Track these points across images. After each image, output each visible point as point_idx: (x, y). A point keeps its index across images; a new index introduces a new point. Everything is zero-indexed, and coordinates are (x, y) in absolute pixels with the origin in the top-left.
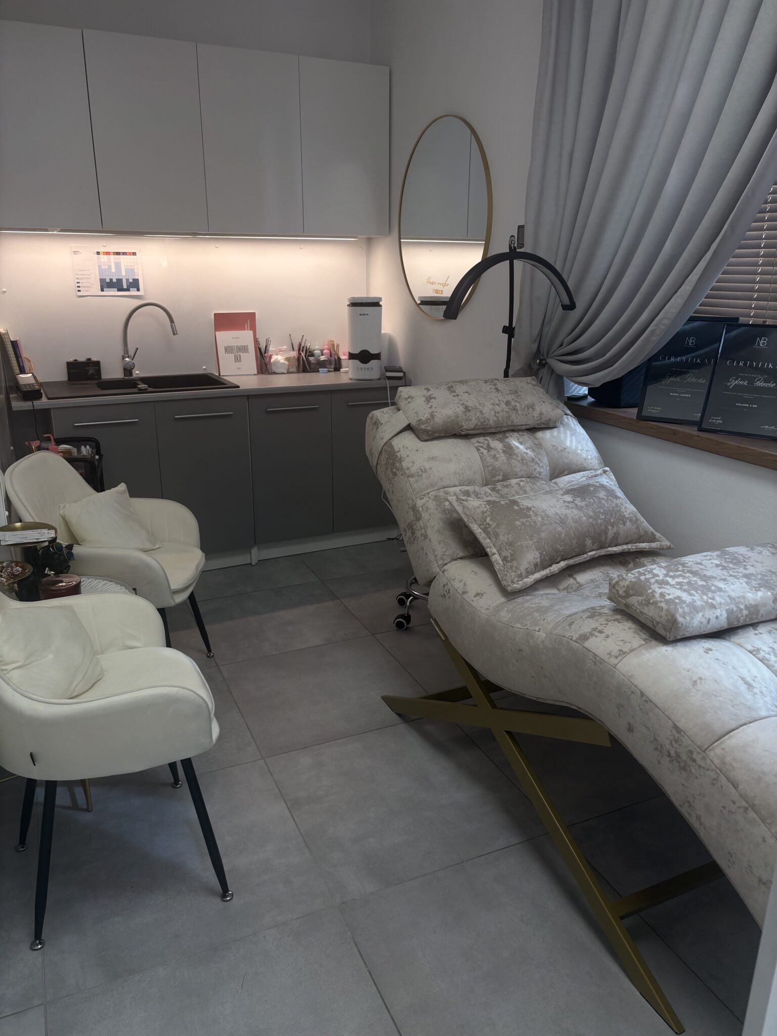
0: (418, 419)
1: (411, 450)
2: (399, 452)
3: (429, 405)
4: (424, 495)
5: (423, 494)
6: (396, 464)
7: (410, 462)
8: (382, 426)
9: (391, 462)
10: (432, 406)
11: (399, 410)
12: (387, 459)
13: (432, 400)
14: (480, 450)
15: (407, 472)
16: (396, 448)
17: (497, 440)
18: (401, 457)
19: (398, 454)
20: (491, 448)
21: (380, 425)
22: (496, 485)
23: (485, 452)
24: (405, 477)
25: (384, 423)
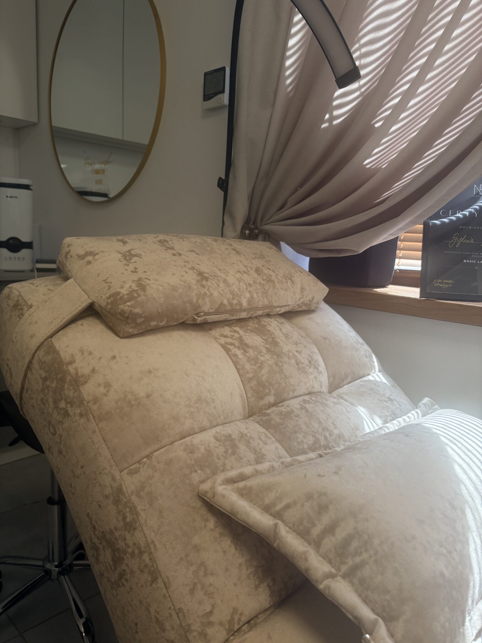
0: (112, 291)
1: (100, 358)
2: (71, 362)
3: (131, 267)
4: (139, 462)
5: (136, 458)
6: (66, 392)
7: (99, 385)
8: (32, 310)
9: (54, 385)
10: (136, 268)
11: (66, 279)
12: (45, 379)
13: (134, 259)
14: (230, 350)
15: (95, 407)
16: (65, 356)
17: (251, 331)
18: (77, 374)
19: (71, 369)
20: (248, 347)
21: (25, 308)
22: (268, 415)
23: (239, 353)
24: (88, 420)
25: (34, 304)
